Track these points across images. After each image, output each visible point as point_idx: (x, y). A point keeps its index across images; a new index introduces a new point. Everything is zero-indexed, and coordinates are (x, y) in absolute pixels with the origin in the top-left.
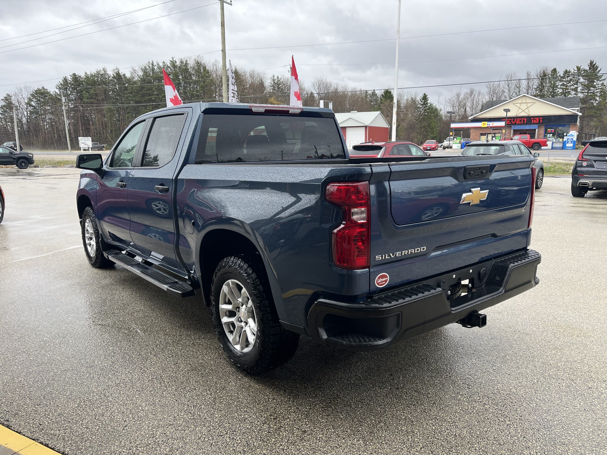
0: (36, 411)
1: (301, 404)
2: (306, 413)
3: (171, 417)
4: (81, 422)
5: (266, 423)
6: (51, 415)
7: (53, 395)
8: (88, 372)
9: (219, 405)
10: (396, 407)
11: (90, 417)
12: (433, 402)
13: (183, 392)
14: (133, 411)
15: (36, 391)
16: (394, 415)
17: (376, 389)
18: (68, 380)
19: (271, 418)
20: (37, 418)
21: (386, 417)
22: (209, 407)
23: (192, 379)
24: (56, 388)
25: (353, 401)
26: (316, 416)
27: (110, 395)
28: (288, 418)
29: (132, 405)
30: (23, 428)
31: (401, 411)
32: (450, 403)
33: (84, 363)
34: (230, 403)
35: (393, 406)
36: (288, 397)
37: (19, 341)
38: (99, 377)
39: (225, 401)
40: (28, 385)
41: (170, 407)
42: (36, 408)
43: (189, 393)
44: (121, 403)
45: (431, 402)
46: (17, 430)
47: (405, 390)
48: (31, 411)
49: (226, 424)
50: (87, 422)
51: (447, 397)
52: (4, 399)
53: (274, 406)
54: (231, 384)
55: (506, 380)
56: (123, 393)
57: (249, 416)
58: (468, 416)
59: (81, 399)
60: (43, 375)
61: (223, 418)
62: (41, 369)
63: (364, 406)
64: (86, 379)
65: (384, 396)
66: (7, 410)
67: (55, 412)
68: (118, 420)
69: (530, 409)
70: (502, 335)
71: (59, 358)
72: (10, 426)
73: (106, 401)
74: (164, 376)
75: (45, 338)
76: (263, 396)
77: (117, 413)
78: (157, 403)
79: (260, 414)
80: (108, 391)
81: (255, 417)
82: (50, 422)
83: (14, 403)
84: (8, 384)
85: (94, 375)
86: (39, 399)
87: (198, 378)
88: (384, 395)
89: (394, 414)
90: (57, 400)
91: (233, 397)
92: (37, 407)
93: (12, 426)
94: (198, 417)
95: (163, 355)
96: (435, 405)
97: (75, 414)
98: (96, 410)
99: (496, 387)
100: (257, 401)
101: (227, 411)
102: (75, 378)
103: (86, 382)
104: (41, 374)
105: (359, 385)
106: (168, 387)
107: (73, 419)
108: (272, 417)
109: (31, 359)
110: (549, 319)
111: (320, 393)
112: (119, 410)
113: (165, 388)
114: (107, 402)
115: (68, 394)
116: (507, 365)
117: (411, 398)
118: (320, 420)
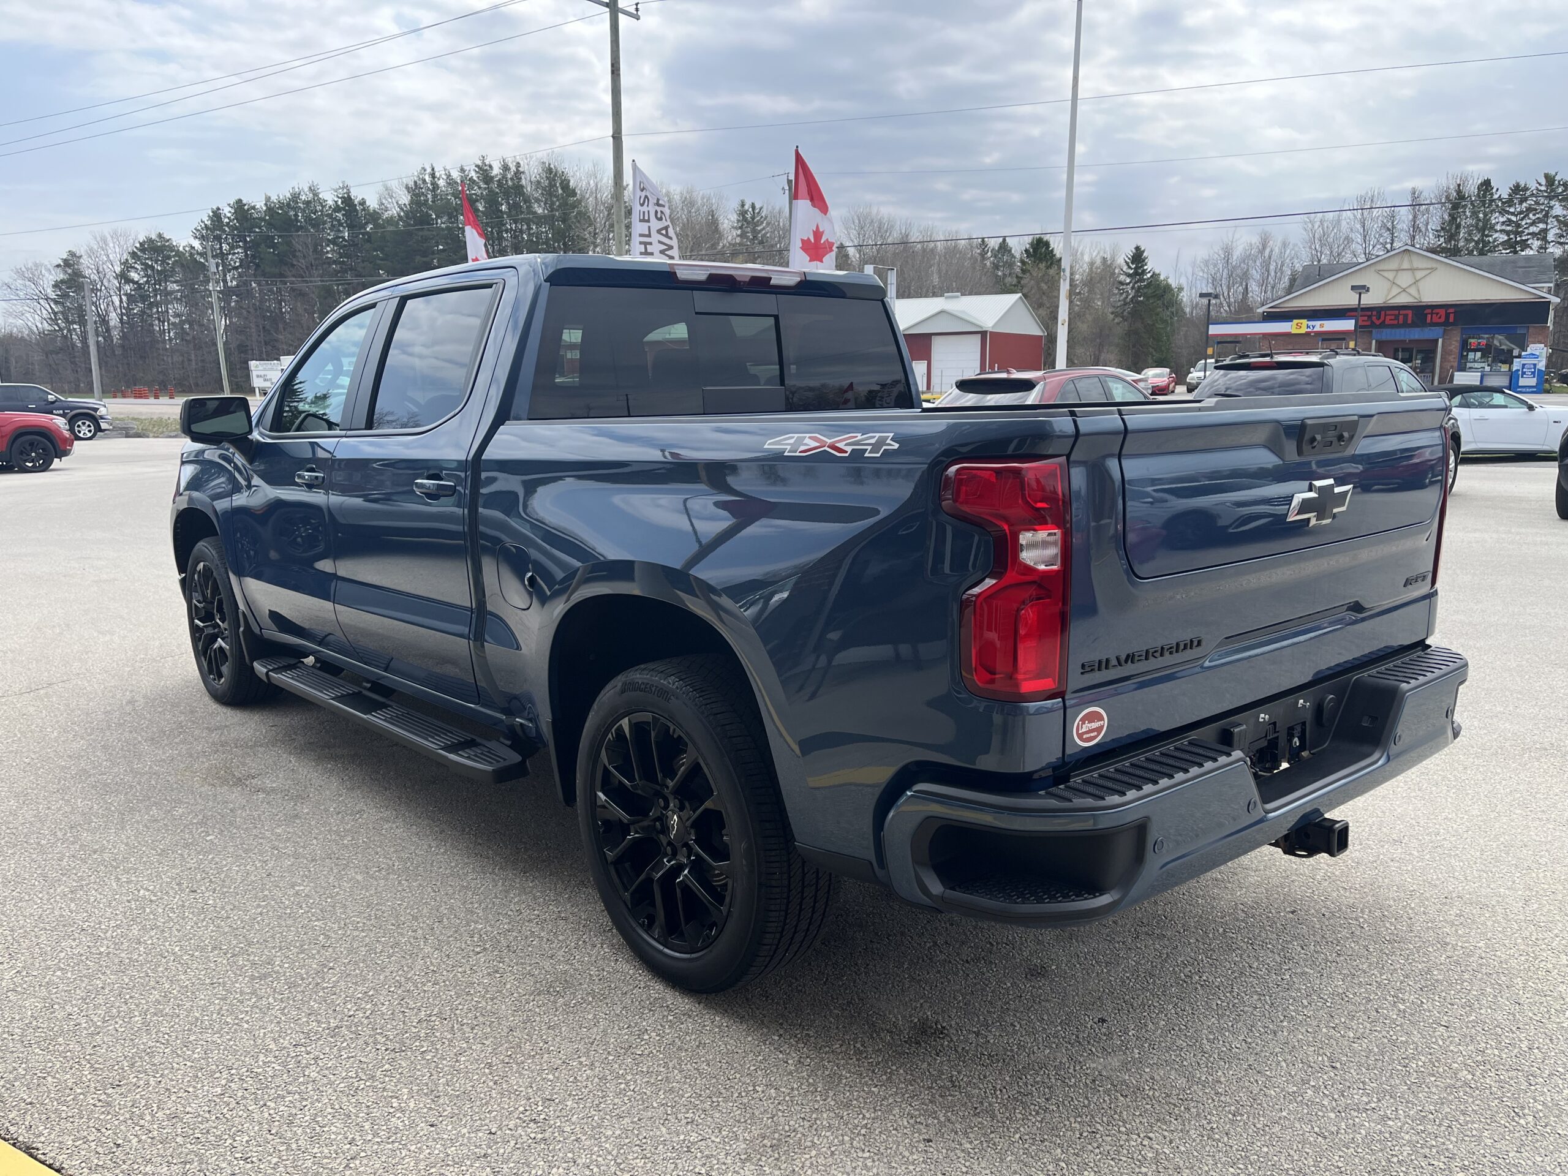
0: (109, 1104)
1: (848, 1105)
2: (863, 1131)
3: (480, 1134)
4: (229, 1141)
5: (749, 1159)
6: (148, 1118)
7: (157, 1060)
8: (254, 993)
9: (616, 1101)
10: (1124, 1122)
11: (256, 1128)
12: (1233, 1108)
13: (513, 1056)
14: (376, 1113)
15: (111, 1043)
16: (1121, 1146)
17: (1061, 1062)
18: (197, 1015)
19: (764, 1146)
20: (108, 1126)
21: (1097, 1151)
22: (587, 1105)
23: (538, 1019)
24: (166, 1036)
25: (997, 1098)
26: (894, 1142)
27: (313, 1062)
28: (814, 1144)
29: (371, 1094)
30: (70, 1155)
31: (1142, 1135)
32: (1284, 1114)
33: (246, 966)
34: (645, 1093)
35: (1116, 1116)
36: (811, 1081)
37: (72, 900)
38: (284, 1009)
39: (632, 1088)
40: (90, 1027)
41: (478, 1103)
42: (108, 1095)
43: (529, 1061)
44: (342, 1085)
45: (1227, 1109)
46: (52, 1162)
47: (1147, 1070)
48: (94, 1105)
49: (637, 1158)
50: (247, 1142)
51: (1272, 1092)
52: (24, 1066)
53: (772, 1106)
54: (646, 1037)
55: (1441, 1043)
56: (349, 1058)
57: (700, 1138)
58: (1341, 1153)
59: (233, 1071)
60: (131, 997)
61: (627, 1141)
62: (127, 981)
63: (1030, 1114)
64: (247, 1012)
65: (1086, 1085)
66: (29, 1100)
67: (158, 1107)
68: (333, 1137)
69: (1517, 1135)
70: (1412, 909)
71: (177, 949)
72: (33, 1148)
73: (301, 1080)
74: (460, 1007)
75: (142, 892)
76: (738, 1076)
77: (329, 1117)
78: (440, 1089)
79: (734, 1132)
80: (308, 1049)
81: (718, 1140)
82: (144, 1137)
83: (49, 1079)
84: (34, 1023)
85: (271, 1000)
86: (116, 1068)
87: (555, 1016)
88: (1088, 1082)
89: (1122, 1143)
90: (166, 1072)
91: (654, 1077)
92: (110, 1091)
93: (38, 1149)
94: (556, 1134)
95: (457, 946)
96: (1239, 1118)
97: (214, 1117)
98: (272, 1105)
99: (1414, 1066)
100: (723, 1091)
101: (639, 1120)
102: (218, 1007)
103: (247, 1022)
104: (128, 997)
105: (1012, 1051)
106: (471, 1041)
107: (208, 1132)
108: (765, 1141)
109: (102, 950)
110: (1540, 861)
111: (901, 1071)
112: (337, 1107)
113: (465, 1045)
114: (303, 1083)
115: (196, 1056)
116: (1437, 998)
117: (1168, 1096)
118: (907, 1154)
